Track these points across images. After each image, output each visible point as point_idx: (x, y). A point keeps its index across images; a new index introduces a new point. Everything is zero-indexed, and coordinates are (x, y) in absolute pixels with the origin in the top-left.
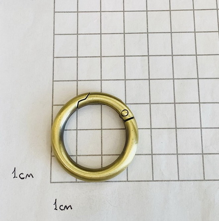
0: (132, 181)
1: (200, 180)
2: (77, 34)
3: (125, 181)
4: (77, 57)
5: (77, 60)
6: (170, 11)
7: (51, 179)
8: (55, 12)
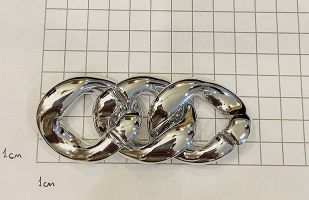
0: (108, 163)
1: (168, 164)
2: (66, 29)
5: (65, 54)
6: (151, 11)
7: (37, 159)
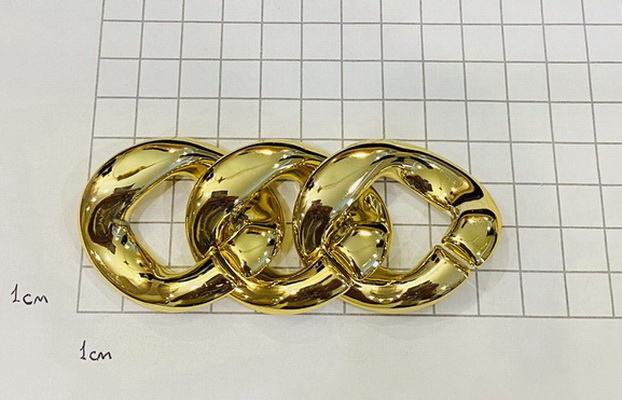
0: (218, 313)
2: (140, 59)
3: (207, 313)
4: (137, 98)
5: (137, 103)
6: (302, 23)
7: (78, 306)
8: (103, 20)
